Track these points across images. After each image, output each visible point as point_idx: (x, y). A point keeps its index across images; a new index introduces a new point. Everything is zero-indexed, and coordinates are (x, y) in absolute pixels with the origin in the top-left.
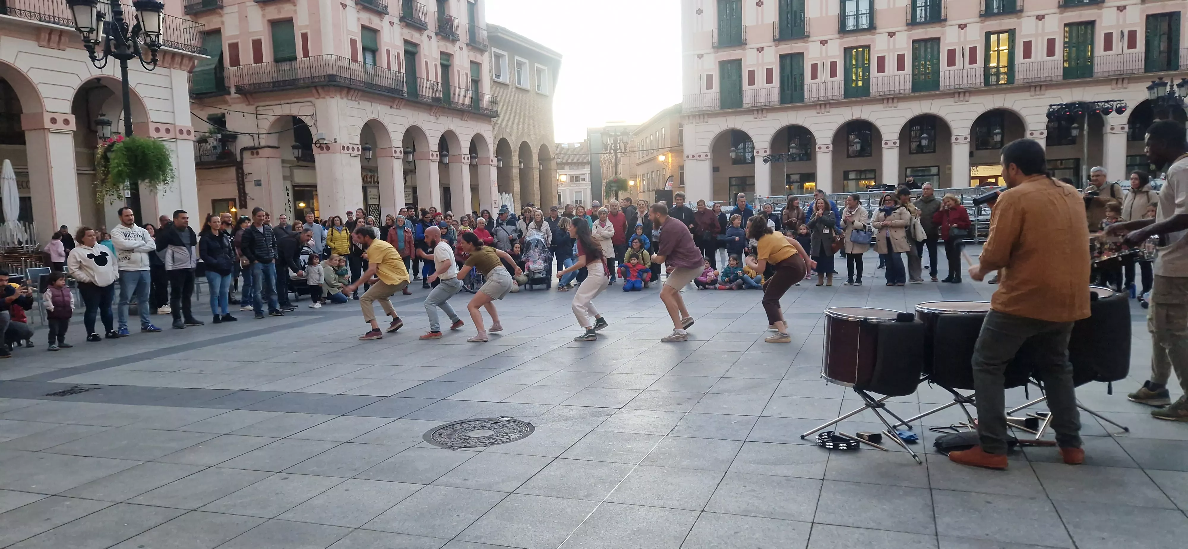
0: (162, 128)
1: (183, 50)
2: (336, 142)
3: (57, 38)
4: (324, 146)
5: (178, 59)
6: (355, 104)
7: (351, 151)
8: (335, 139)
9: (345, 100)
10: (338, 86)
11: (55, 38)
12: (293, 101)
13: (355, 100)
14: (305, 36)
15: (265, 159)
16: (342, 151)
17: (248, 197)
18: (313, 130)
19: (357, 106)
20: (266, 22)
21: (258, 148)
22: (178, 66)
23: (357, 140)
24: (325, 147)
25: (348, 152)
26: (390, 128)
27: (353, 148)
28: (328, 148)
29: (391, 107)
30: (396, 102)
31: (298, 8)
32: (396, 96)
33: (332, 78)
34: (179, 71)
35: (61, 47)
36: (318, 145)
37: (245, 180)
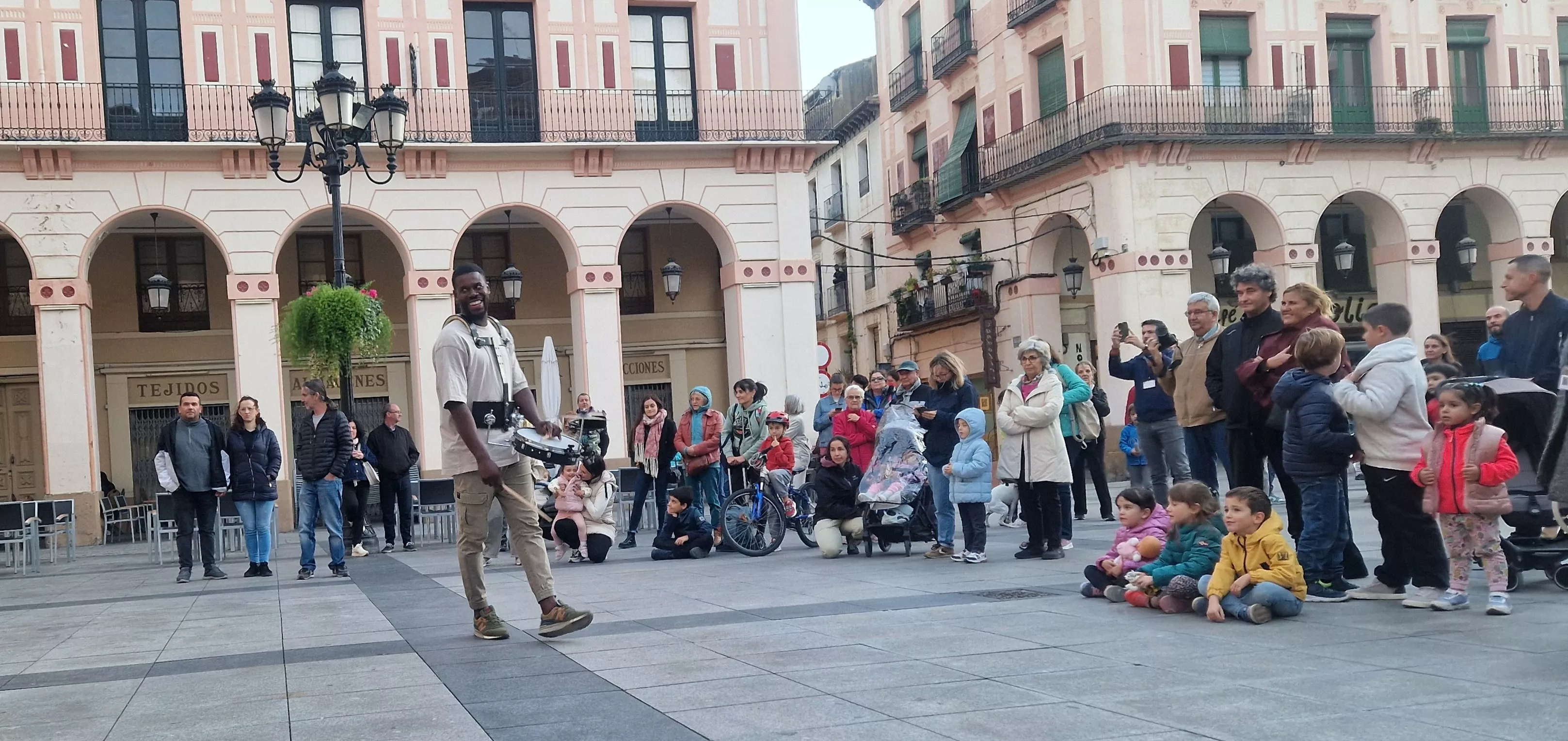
0: (757, 268)
1: (789, 140)
2: (1125, 251)
3: (597, 160)
4: (1106, 261)
5: (785, 157)
6: (1178, 171)
7: (1162, 265)
8: (1123, 246)
9: (1151, 167)
10: (1132, 143)
11: (594, 160)
12: (1064, 187)
13: (1177, 163)
14: (1078, 64)
15: (1025, 298)
16: (1139, 267)
17: (1002, 368)
18: (1090, 234)
19: (1187, 174)
20: (1027, 56)
21: (1015, 281)
22: (787, 167)
23: (1182, 241)
24: (1105, 263)
25: (1154, 267)
26: (1277, 206)
27: (1169, 260)
28: (1112, 265)
29: (1282, 163)
30: (1295, 150)
31: (1069, 17)
32: (1291, 137)
33: (1111, 129)
34: (791, 175)
35: (605, 171)
36: (1097, 262)
37: (998, 340)
